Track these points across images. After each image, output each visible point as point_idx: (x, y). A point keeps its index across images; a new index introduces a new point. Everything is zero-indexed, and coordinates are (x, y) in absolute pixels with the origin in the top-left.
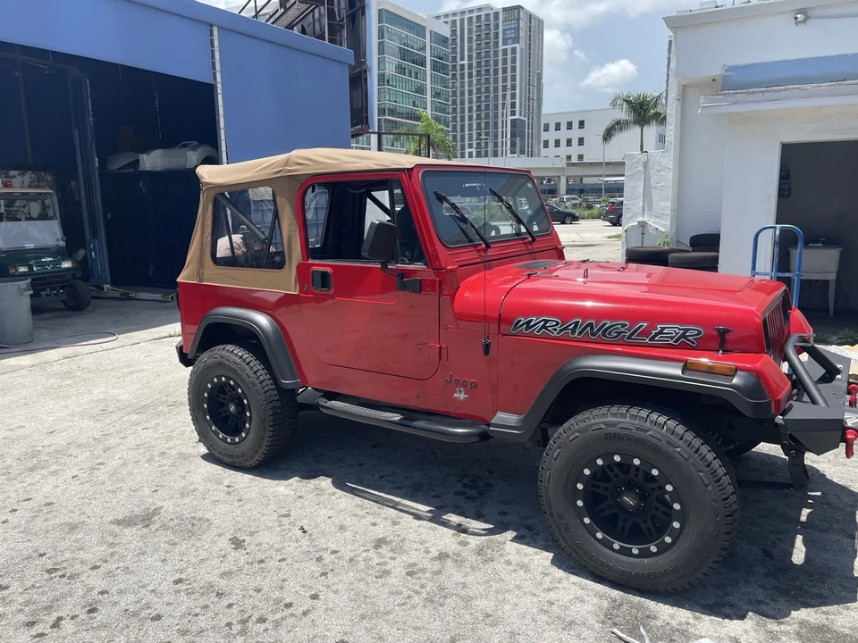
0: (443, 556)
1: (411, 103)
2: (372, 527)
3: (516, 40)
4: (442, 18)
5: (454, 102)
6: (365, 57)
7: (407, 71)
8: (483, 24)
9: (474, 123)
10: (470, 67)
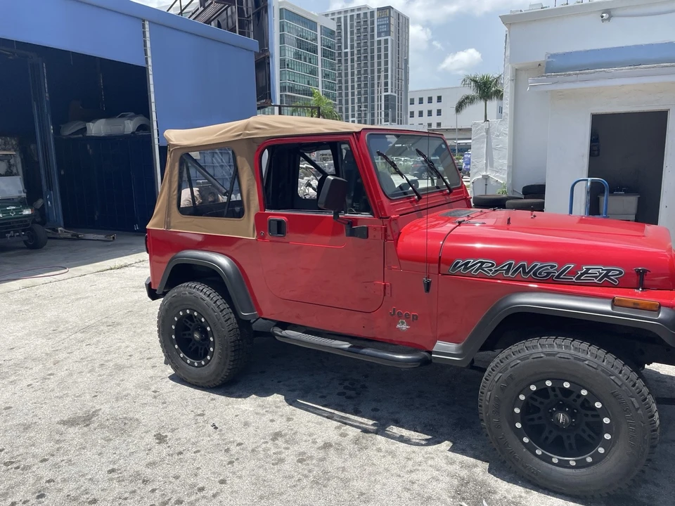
0: (327, 446)
1: (306, 82)
2: (271, 423)
3: (388, 33)
4: (330, 15)
5: (340, 82)
6: (268, 46)
7: (302, 57)
8: (362, 20)
9: (356, 98)
10: (352, 54)
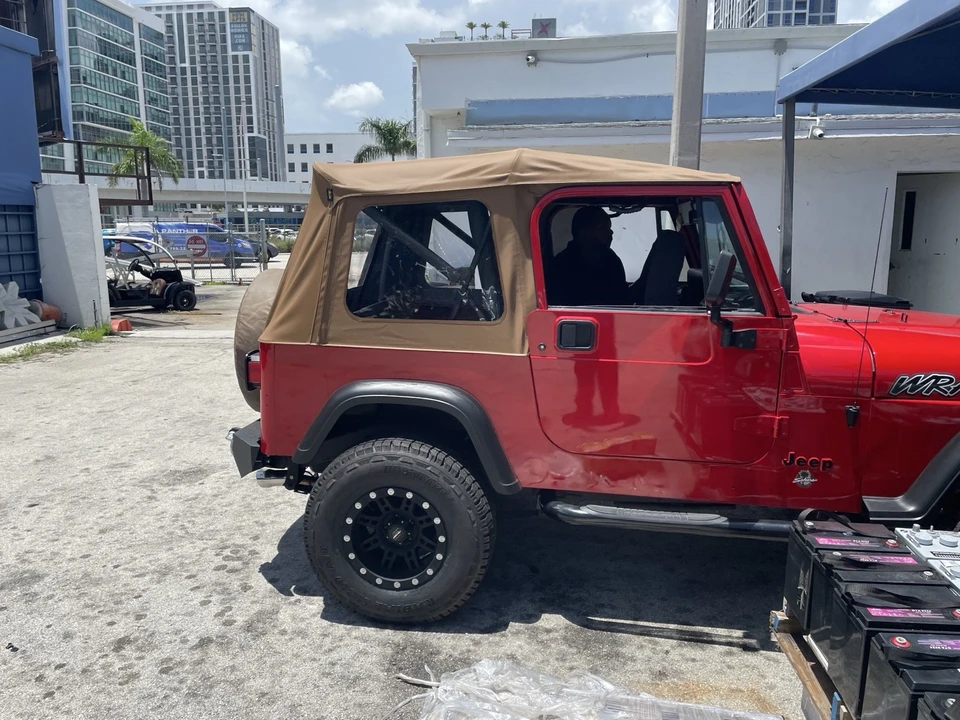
0: (204, 642)
1: (118, 107)
3: (248, 46)
4: (154, 10)
5: (176, 111)
6: (53, 47)
7: (110, 68)
8: (207, 23)
9: (204, 138)
10: (194, 71)
